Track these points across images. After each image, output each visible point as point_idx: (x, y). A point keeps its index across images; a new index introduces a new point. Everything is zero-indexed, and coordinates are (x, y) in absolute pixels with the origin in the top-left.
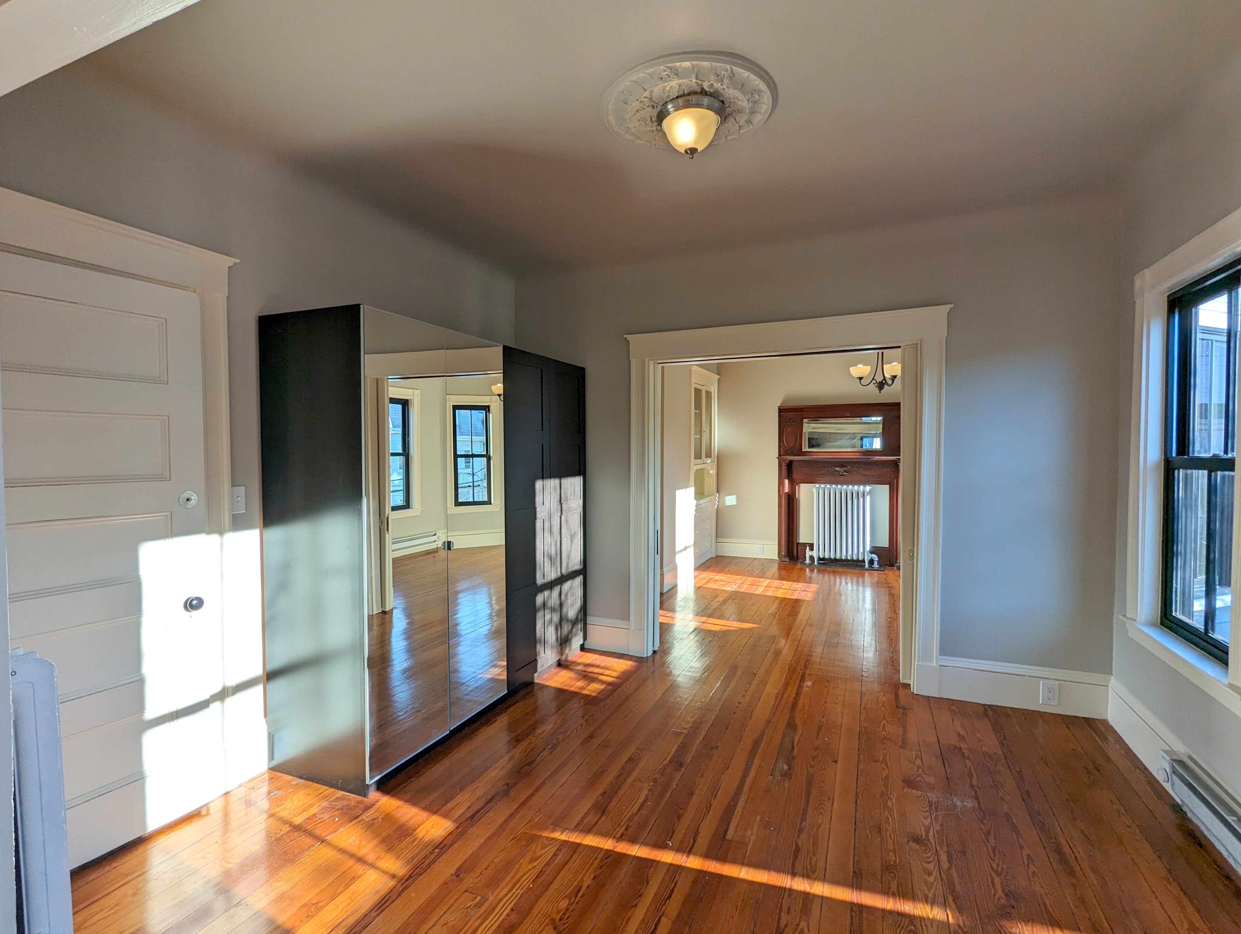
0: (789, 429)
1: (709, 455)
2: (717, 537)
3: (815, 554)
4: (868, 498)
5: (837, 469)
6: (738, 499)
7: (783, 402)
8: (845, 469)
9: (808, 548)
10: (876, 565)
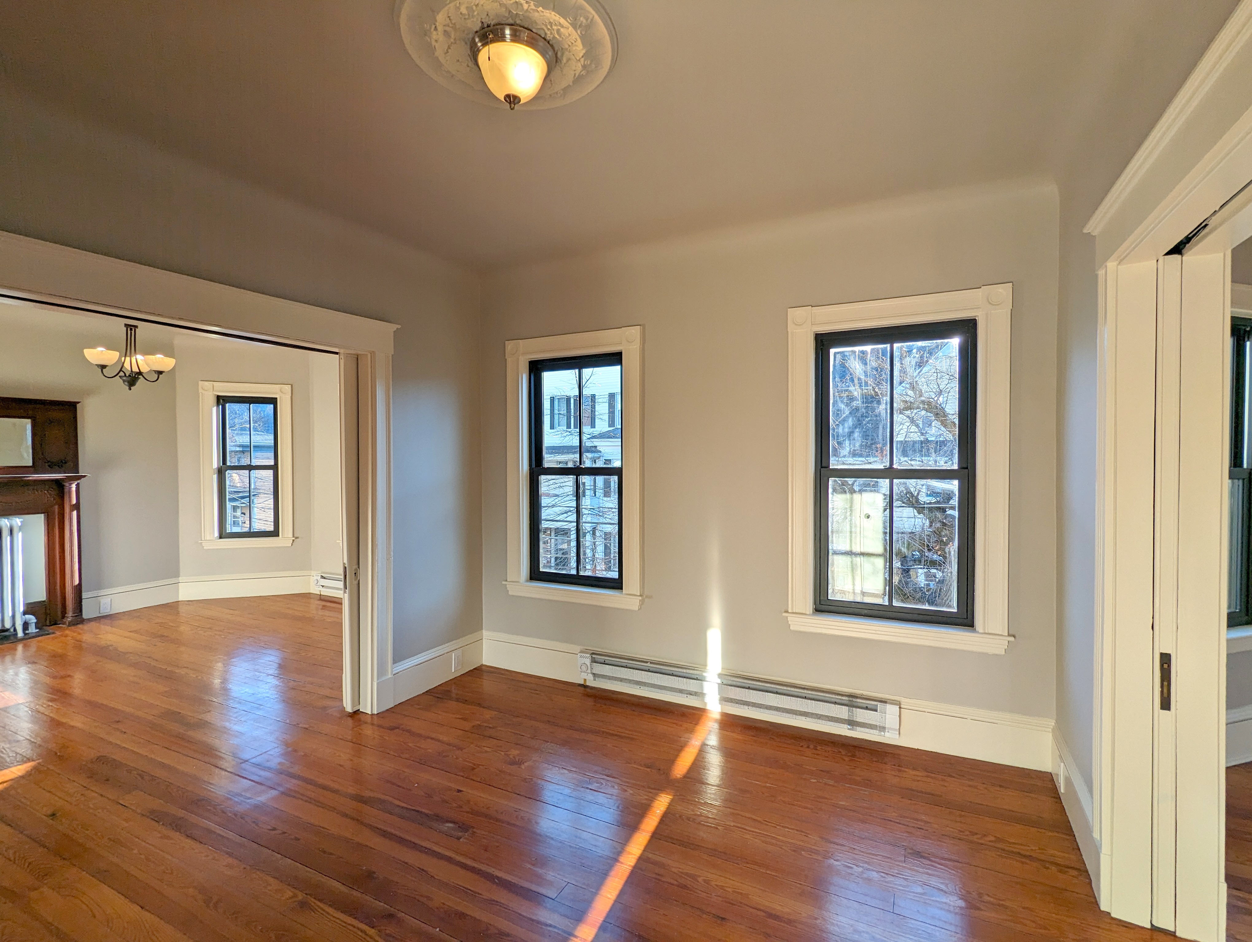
4: (18, 536)
10: (32, 629)
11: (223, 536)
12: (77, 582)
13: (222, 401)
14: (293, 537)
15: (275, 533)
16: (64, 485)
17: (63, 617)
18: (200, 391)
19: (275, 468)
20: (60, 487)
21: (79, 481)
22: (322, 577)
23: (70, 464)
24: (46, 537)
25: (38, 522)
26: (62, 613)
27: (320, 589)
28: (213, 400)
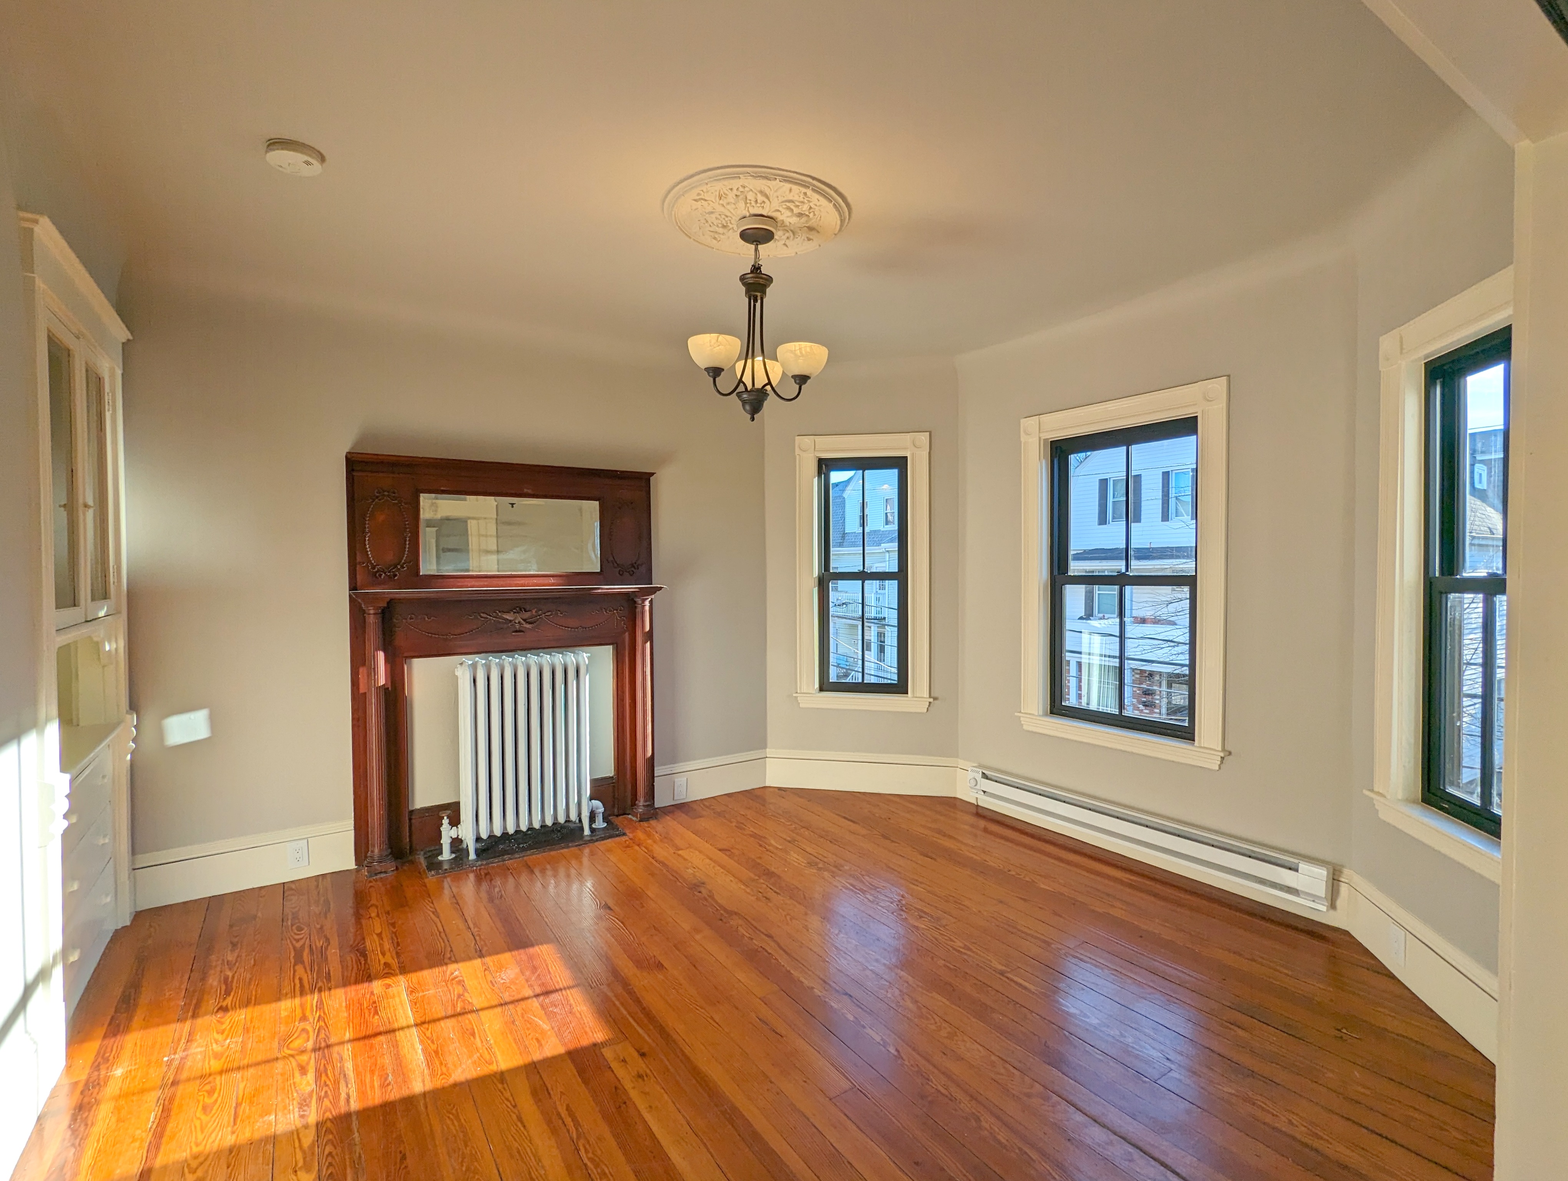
0: (381, 518)
1: (102, 593)
2: (134, 852)
3: (466, 832)
4: (586, 680)
5: (508, 617)
6: (213, 722)
7: (353, 448)
8: (527, 615)
9: (445, 821)
10: (600, 824)
11: (824, 687)
12: (649, 754)
13: (825, 466)
14: (930, 697)
15: (900, 687)
16: (635, 602)
17: (634, 804)
18: (797, 451)
19: (901, 576)
20: (631, 603)
21: (653, 596)
22: (985, 776)
23: (643, 569)
24: (615, 680)
25: (605, 654)
26: (632, 800)
27: (977, 796)
28: (813, 467)
